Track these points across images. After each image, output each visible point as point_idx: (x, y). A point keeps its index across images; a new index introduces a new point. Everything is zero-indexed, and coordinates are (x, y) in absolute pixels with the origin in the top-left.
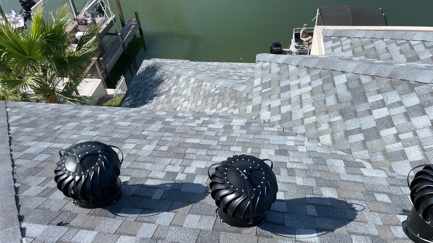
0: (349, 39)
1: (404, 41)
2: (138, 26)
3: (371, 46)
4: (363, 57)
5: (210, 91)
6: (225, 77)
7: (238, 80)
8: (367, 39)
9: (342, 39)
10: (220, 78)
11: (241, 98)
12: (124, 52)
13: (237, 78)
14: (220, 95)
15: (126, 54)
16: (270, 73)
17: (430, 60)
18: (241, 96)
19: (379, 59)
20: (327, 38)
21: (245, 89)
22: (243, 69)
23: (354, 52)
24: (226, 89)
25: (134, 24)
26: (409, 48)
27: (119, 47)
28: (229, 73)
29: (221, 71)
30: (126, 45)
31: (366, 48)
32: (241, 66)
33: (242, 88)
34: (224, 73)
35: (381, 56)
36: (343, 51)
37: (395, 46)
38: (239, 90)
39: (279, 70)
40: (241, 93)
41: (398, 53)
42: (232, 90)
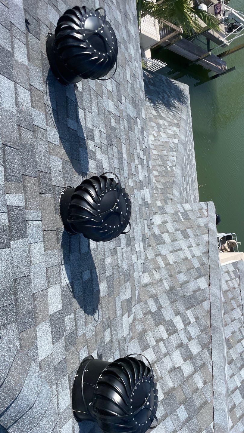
0: (238, 285)
2: (221, 73)
3: (235, 306)
4: (224, 300)
5: (168, 161)
6: (184, 174)
7: (183, 187)
8: (241, 301)
9: (237, 279)
10: (183, 169)
11: (166, 193)
12: (192, 62)
13: (185, 186)
14: (166, 171)
15: (190, 65)
16: (198, 218)
17: (231, 358)
18: (169, 194)
20: (236, 265)
21: (175, 196)
22: (193, 191)
23: (228, 291)
24: (173, 176)
25: (222, 68)
26: (238, 339)
27: (196, 55)
28: (188, 178)
29: (189, 169)
30: (199, 63)
31: (233, 301)
33: (176, 192)
34: (187, 173)
35: (227, 315)
36: (227, 281)
37: (238, 327)
38: (174, 190)
39: (201, 225)
40: (171, 192)
41: (232, 330)
42: (173, 183)
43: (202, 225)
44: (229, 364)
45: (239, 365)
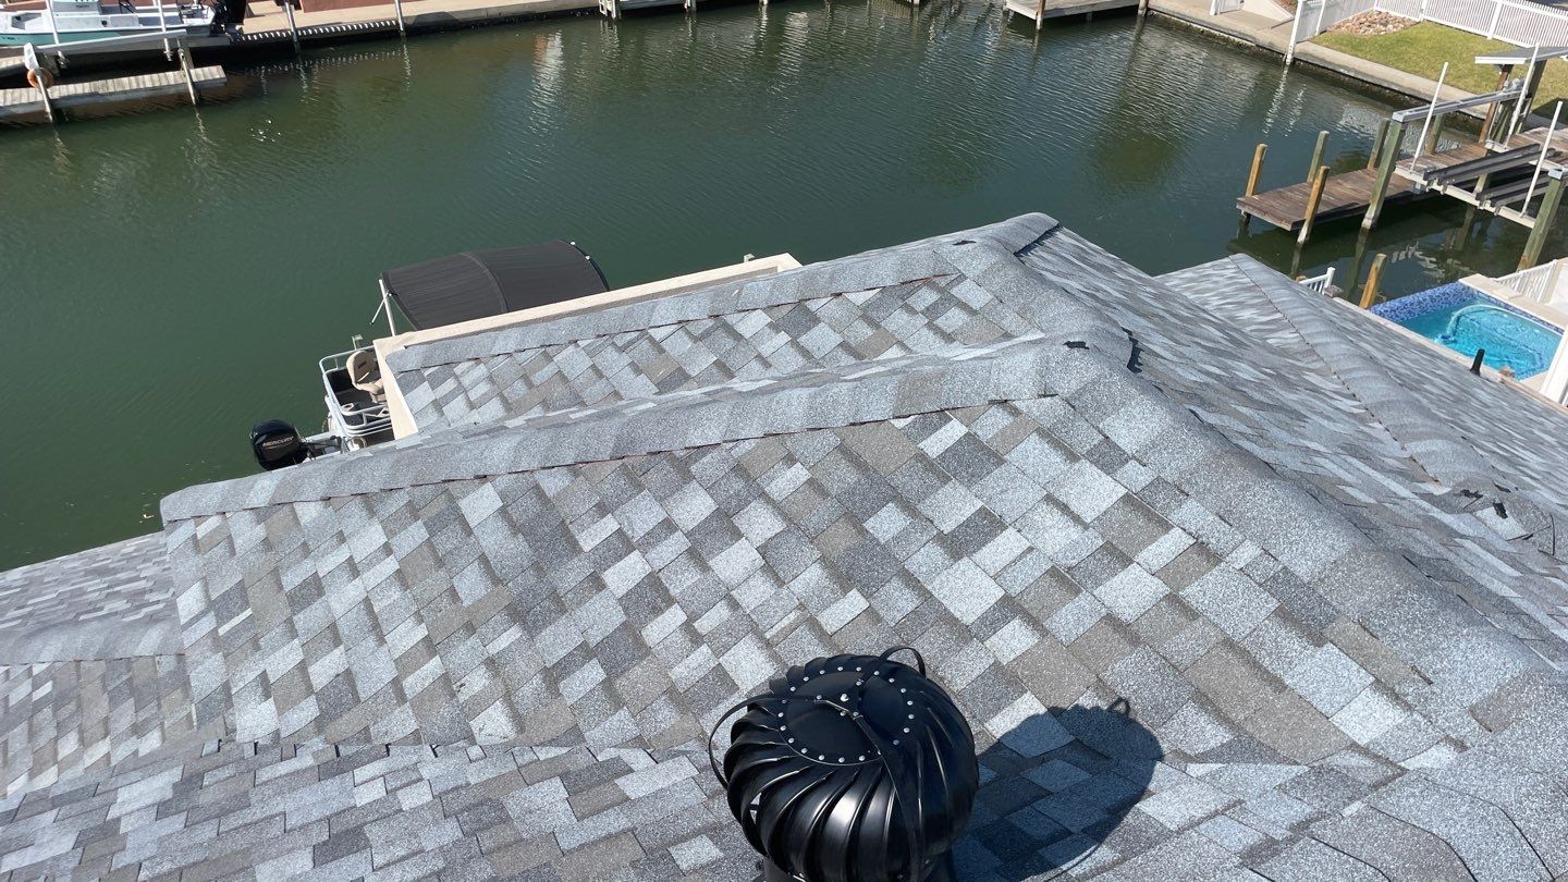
0: (478, 364)
1: (634, 335)
3: (548, 370)
4: (536, 412)
6: (69, 617)
7: (124, 613)
8: (530, 353)
9: (458, 370)
10: (45, 628)
11: (156, 681)
13: (121, 605)
14: (57, 701)
17: (715, 370)
18: (156, 672)
19: (583, 404)
20: (409, 377)
21: (165, 641)
22: (145, 561)
23: (504, 401)
24: (78, 668)
26: (652, 353)
28: (85, 593)
29: (47, 598)
31: (537, 379)
32: (135, 551)
33: (149, 642)
34: (61, 602)
35: (586, 395)
36: (472, 406)
37: (616, 355)
38: (137, 653)
39: (263, 534)
40: (150, 660)
41: (628, 374)
42: (108, 662)
43: (260, 531)
44: (731, 376)
45: (729, 343)
